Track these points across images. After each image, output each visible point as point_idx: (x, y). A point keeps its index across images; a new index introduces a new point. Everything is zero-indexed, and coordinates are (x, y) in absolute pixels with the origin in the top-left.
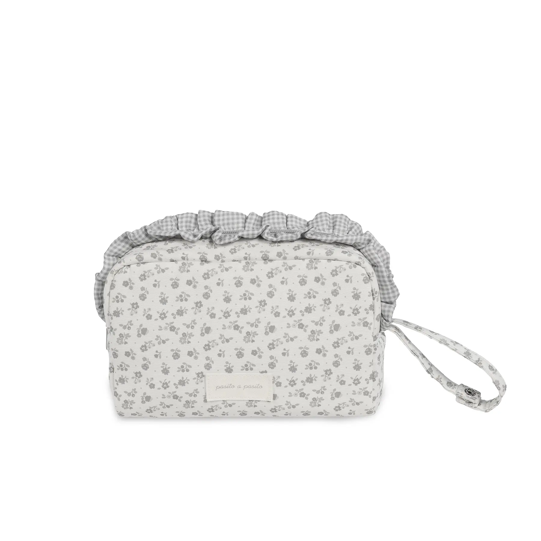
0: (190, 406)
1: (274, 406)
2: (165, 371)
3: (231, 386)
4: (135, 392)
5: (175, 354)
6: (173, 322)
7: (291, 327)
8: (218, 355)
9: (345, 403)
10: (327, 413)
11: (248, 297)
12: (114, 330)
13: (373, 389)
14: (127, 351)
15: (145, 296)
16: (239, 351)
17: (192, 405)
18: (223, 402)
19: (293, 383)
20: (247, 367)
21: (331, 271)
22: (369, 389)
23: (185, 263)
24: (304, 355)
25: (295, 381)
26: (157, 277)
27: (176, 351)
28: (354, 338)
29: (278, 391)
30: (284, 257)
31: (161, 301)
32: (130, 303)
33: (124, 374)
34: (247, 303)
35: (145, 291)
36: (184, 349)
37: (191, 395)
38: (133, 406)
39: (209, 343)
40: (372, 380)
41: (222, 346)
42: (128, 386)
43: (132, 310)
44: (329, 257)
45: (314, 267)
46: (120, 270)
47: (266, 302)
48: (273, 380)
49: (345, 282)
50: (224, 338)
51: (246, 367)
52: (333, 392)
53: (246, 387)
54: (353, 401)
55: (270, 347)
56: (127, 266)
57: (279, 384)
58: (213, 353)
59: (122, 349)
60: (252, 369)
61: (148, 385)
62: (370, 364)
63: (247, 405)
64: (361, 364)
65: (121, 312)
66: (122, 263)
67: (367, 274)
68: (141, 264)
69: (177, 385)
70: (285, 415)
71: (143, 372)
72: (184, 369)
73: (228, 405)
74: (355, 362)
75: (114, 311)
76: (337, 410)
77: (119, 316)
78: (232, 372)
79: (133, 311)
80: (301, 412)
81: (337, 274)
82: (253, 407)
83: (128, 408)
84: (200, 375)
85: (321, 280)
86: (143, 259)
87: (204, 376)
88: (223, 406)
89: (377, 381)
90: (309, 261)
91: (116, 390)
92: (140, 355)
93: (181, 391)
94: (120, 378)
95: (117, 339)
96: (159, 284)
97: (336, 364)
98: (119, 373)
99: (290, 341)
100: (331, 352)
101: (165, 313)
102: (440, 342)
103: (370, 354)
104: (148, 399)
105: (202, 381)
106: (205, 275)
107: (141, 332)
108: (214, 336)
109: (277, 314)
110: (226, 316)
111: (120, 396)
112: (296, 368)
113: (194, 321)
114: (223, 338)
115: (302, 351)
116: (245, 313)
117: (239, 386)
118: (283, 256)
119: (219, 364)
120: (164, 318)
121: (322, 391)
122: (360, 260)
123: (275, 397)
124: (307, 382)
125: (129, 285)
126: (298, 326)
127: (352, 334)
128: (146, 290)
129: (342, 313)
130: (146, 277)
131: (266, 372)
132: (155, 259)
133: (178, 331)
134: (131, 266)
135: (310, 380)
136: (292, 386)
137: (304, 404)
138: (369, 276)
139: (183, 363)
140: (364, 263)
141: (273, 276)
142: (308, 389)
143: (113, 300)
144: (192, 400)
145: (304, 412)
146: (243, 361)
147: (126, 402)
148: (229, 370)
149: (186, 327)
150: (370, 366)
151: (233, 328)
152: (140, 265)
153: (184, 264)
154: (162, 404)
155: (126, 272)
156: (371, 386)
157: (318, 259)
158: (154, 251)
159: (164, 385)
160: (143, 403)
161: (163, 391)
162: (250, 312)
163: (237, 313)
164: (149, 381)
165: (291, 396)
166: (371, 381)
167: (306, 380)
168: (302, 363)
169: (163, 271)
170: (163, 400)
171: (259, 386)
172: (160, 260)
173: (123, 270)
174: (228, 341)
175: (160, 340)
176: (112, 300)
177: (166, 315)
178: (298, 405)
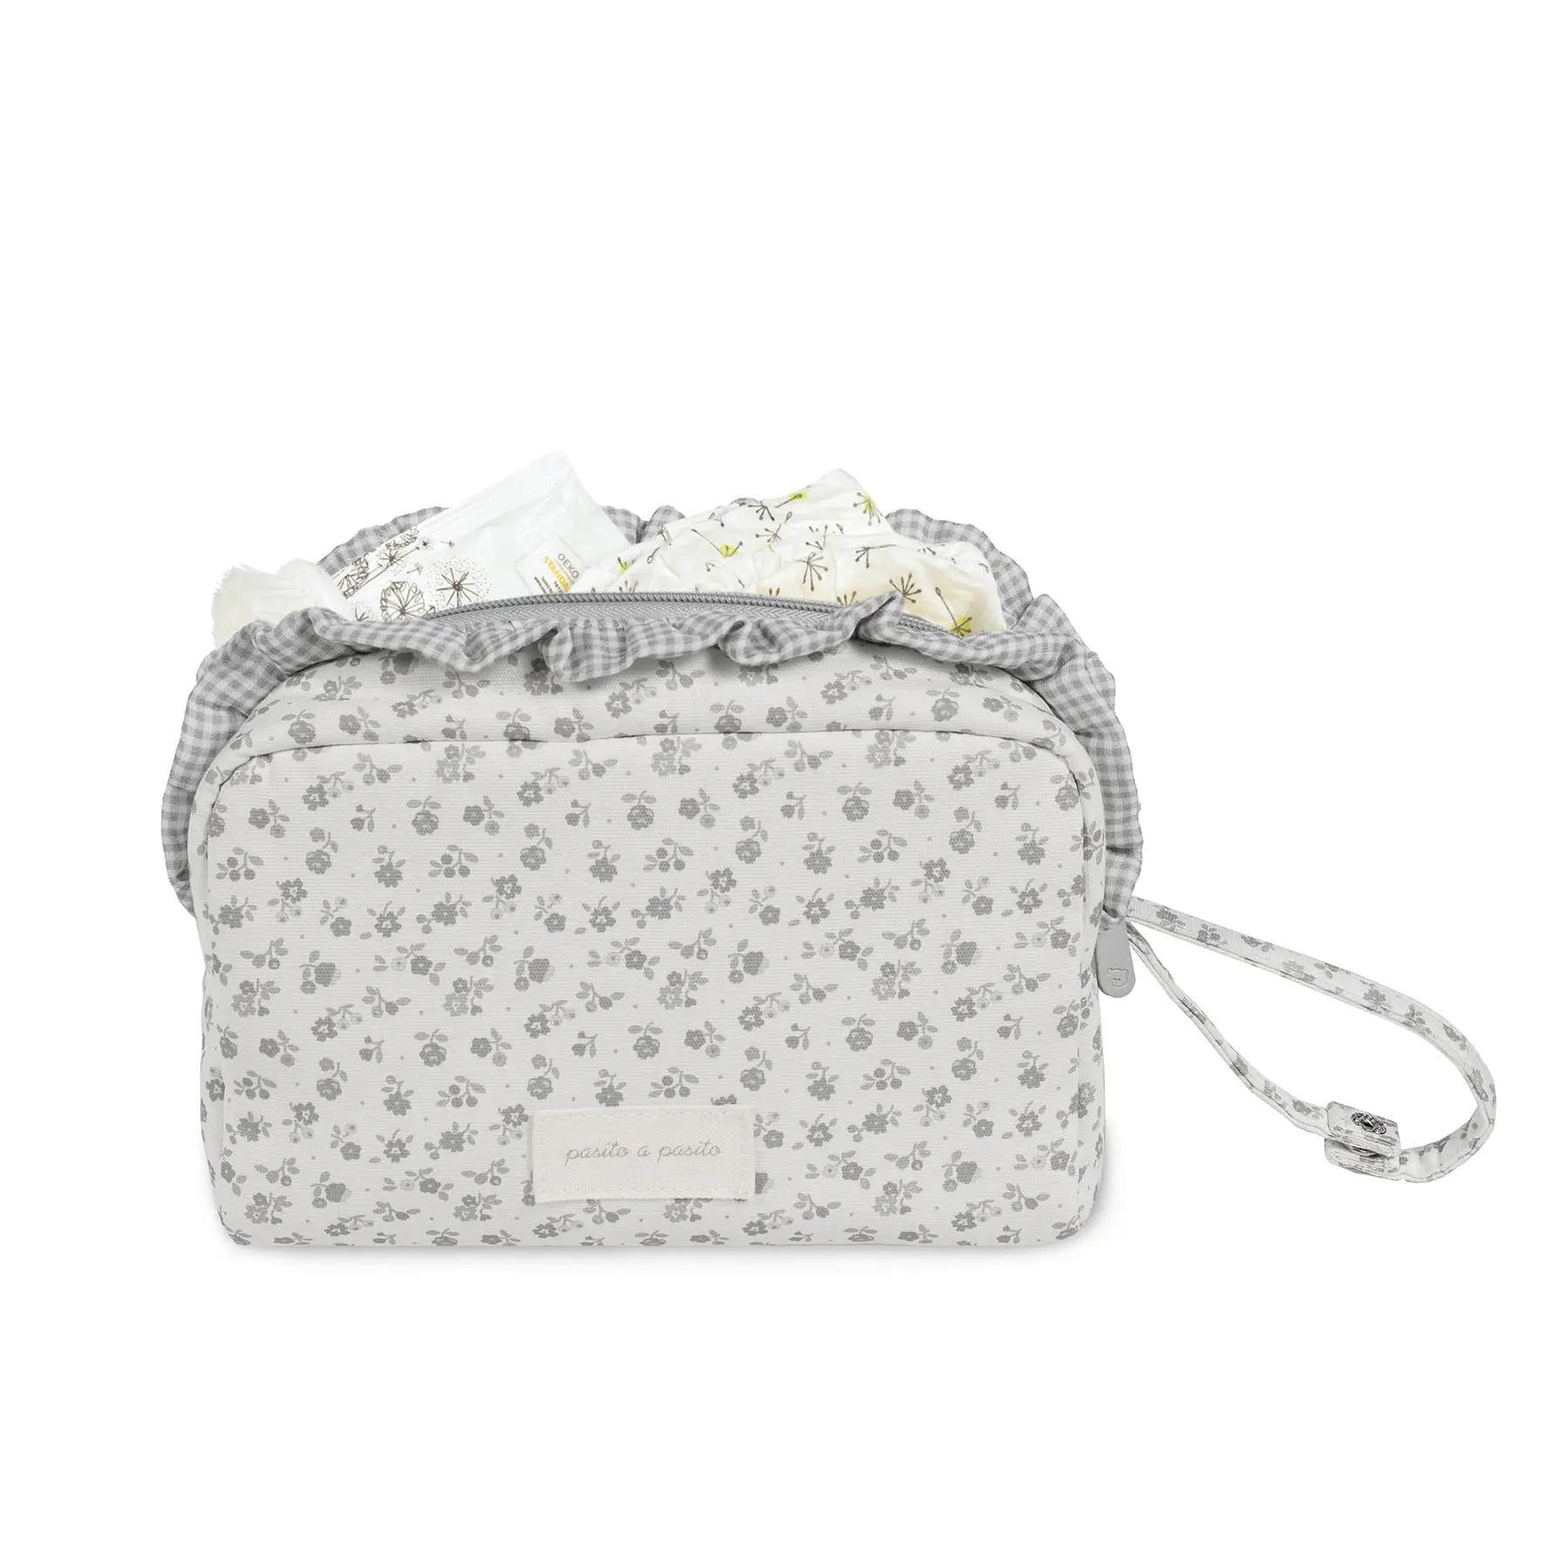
0: (477, 1213)
1: (759, 1214)
2: (397, 1103)
3: (616, 1150)
4: (293, 1168)
5: (429, 1049)
6: (422, 945)
7: (818, 954)
8: (573, 1048)
9: (989, 1201)
10: (930, 1235)
11: (674, 860)
12: (224, 969)
13: (1080, 1143)
14: (267, 1038)
15: (325, 858)
16: (642, 1035)
17: (486, 1212)
18: (586, 1205)
19: (820, 1133)
20: (671, 1086)
21: (951, 773)
22: (1068, 1147)
23: (456, 749)
24: (859, 1043)
25: (827, 1128)
26: (365, 795)
27: (432, 1039)
28: (1024, 987)
29: (775, 1161)
30: (791, 725)
31: (380, 876)
32: (277, 882)
33: (257, 1107)
34: (671, 881)
35: (325, 843)
36: (460, 1032)
37: (481, 1179)
38: (285, 1214)
39: (545, 1011)
40: (1076, 1114)
41: (587, 1021)
42: (271, 1150)
43: (284, 903)
44: (945, 725)
45: (893, 758)
46: (239, 771)
47: (733, 877)
48: (755, 1125)
49: (995, 805)
50: (595, 994)
51: (666, 1087)
52: (950, 1162)
53: (665, 1151)
54: (1016, 1193)
55: (746, 1020)
56: (260, 756)
57: (774, 1140)
58: (556, 1044)
59: (251, 1031)
60: (685, 1092)
61: (338, 1149)
62: (1072, 1066)
63: (667, 1215)
64: (1045, 1065)
65: (248, 913)
66: (244, 748)
67: (1071, 775)
68: (306, 750)
69: (437, 1149)
70: (793, 1239)
71: (321, 1104)
72: (458, 1096)
73: (604, 1215)
74: (1026, 1061)
75: (222, 909)
76: (961, 1228)
77: (239, 925)
78: (620, 1103)
79: (286, 909)
80: (846, 1231)
81: (969, 782)
82: (688, 1219)
83: (267, 1220)
84: (515, 1116)
85: (917, 801)
86: (312, 735)
87: (526, 1118)
88: (587, 1219)
89: (1091, 1116)
90: (877, 736)
91: (228, 1159)
92: (310, 1052)
93: (448, 1167)
94: (244, 1121)
95: (235, 997)
96: (371, 821)
97: (964, 1070)
98: (237, 1106)
99: (813, 1001)
100: (949, 1031)
101: (395, 914)
102: (1285, 974)
103: (1072, 1033)
104: (337, 1192)
105: (519, 1136)
106: (525, 791)
107: (315, 975)
108: (558, 987)
109: (770, 916)
110: (599, 924)
111: (243, 1179)
112: (833, 1087)
113: (492, 941)
114: (591, 996)
115: (852, 1031)
116: (665, 915)
117: (645, 1149)
118: (789, 721)
119: (575, 1078)
120: (392, 929)
121: (914, 1160)
122: (1049, 734)
123: (761, 1181)
124: (869, 1129)
125: (272, 823)
126: (840, 950)
127: (1017, 974)
128: (329, 838)
129: (983, 906)
130: (327, 797)
131: (732, 1100)
132: (353, 736)
133: (438, 973)
134: (275, 756)
135: (876, 1123)
136: (818, 1143)
137: (857, 1203)
138: (1076, 781)
139: (457, 1078)
140: (1063, 741)
141: (755, 791)
142: (871, 1151)
143: (219, 871)
144: (485, 1195)
145: (856, 1230)
146: (656, 1068)
147: (259, 1199)
148: (610, 1097)
149: (467, 960)
150: (1073, 1070)
151: (623, 962)
152: (305, 755)
153: (452, 753)
154: (381, 1207)
155: (256, 779)
156: (1072, 1136)
157: (906, 731)
158: (349, 709)
159: (391, 1150)
160: (318, 1206)
161: (388, 1168)
162: (680, 908)
163: (635, 913)
164: (341, 1136)
165: (813, 1176)
166: (1073, 1118)
167: (864, 1124)
168: (850, 1068)
169: (384, 776)
170: (387, 1197)
171: (709, 1146)
172: (372, 737)
173: (249, 773)
174: (606, 1003)
175: (380, 1003)
176: (214, 870)
177: (397, 921)
178: (836, 1205)
